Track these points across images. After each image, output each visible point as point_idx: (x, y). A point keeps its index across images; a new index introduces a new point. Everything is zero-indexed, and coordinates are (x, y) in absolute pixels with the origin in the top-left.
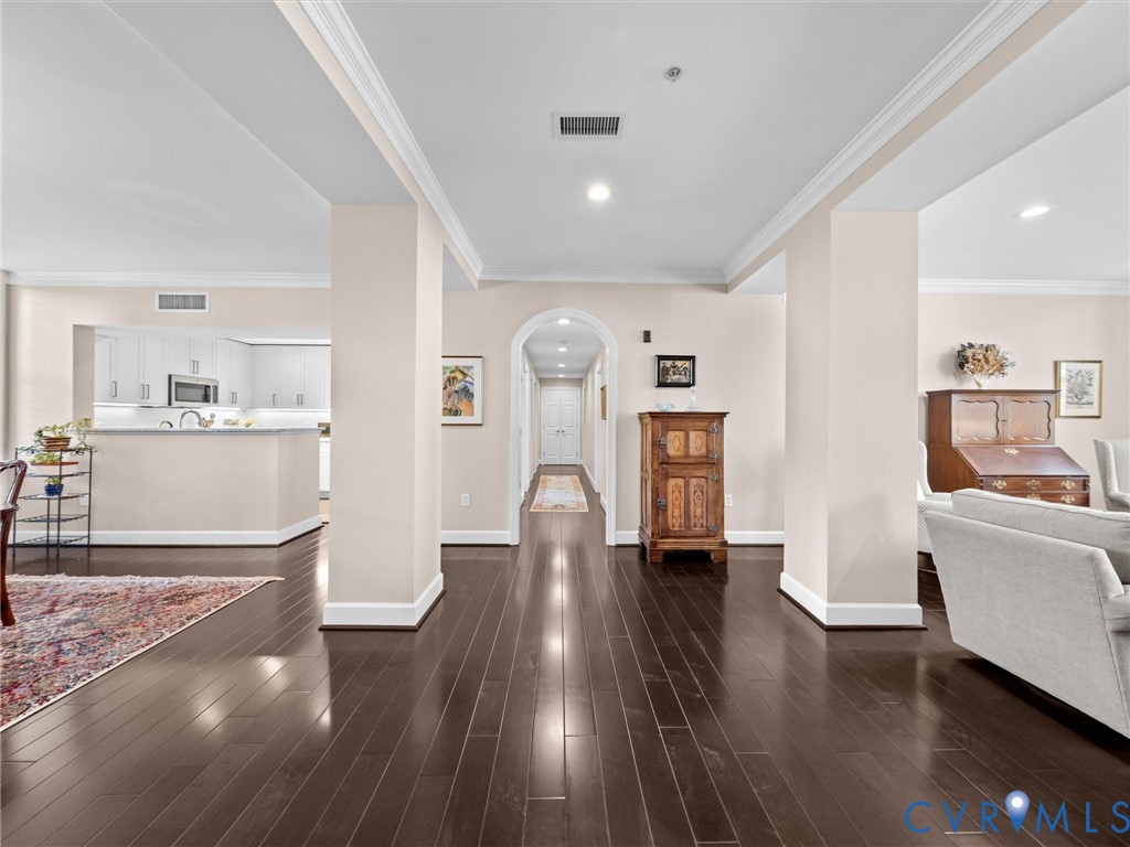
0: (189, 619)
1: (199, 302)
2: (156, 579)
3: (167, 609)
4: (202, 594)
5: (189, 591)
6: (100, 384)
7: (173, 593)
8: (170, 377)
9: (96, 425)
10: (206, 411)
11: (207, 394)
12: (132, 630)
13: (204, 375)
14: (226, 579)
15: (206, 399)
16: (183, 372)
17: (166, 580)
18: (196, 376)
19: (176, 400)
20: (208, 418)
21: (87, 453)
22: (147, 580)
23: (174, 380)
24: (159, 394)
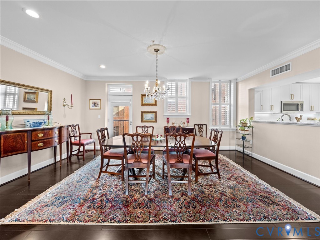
0: (265, 217)
1: (287, 67)
2: (264, 183)
3: (259, 203)
4: (277, 204)
5: (272, 198)
6: (257, 106)
7: (266, 195)
8: (281, 102)
9: (255, 120)
10: (298, 114)
11: (298, 107)
12: (242, 206)
13: (297, 100)
14: (293, 202)
15: (298, 109)
16: (287, 99)
17: (267, 185)
18: (293, 100)
19: (284, 110)
20: (299, 117)
21: (251, 128)
22: (260, 181)
23: (283, 103)
24: (277, 109)
